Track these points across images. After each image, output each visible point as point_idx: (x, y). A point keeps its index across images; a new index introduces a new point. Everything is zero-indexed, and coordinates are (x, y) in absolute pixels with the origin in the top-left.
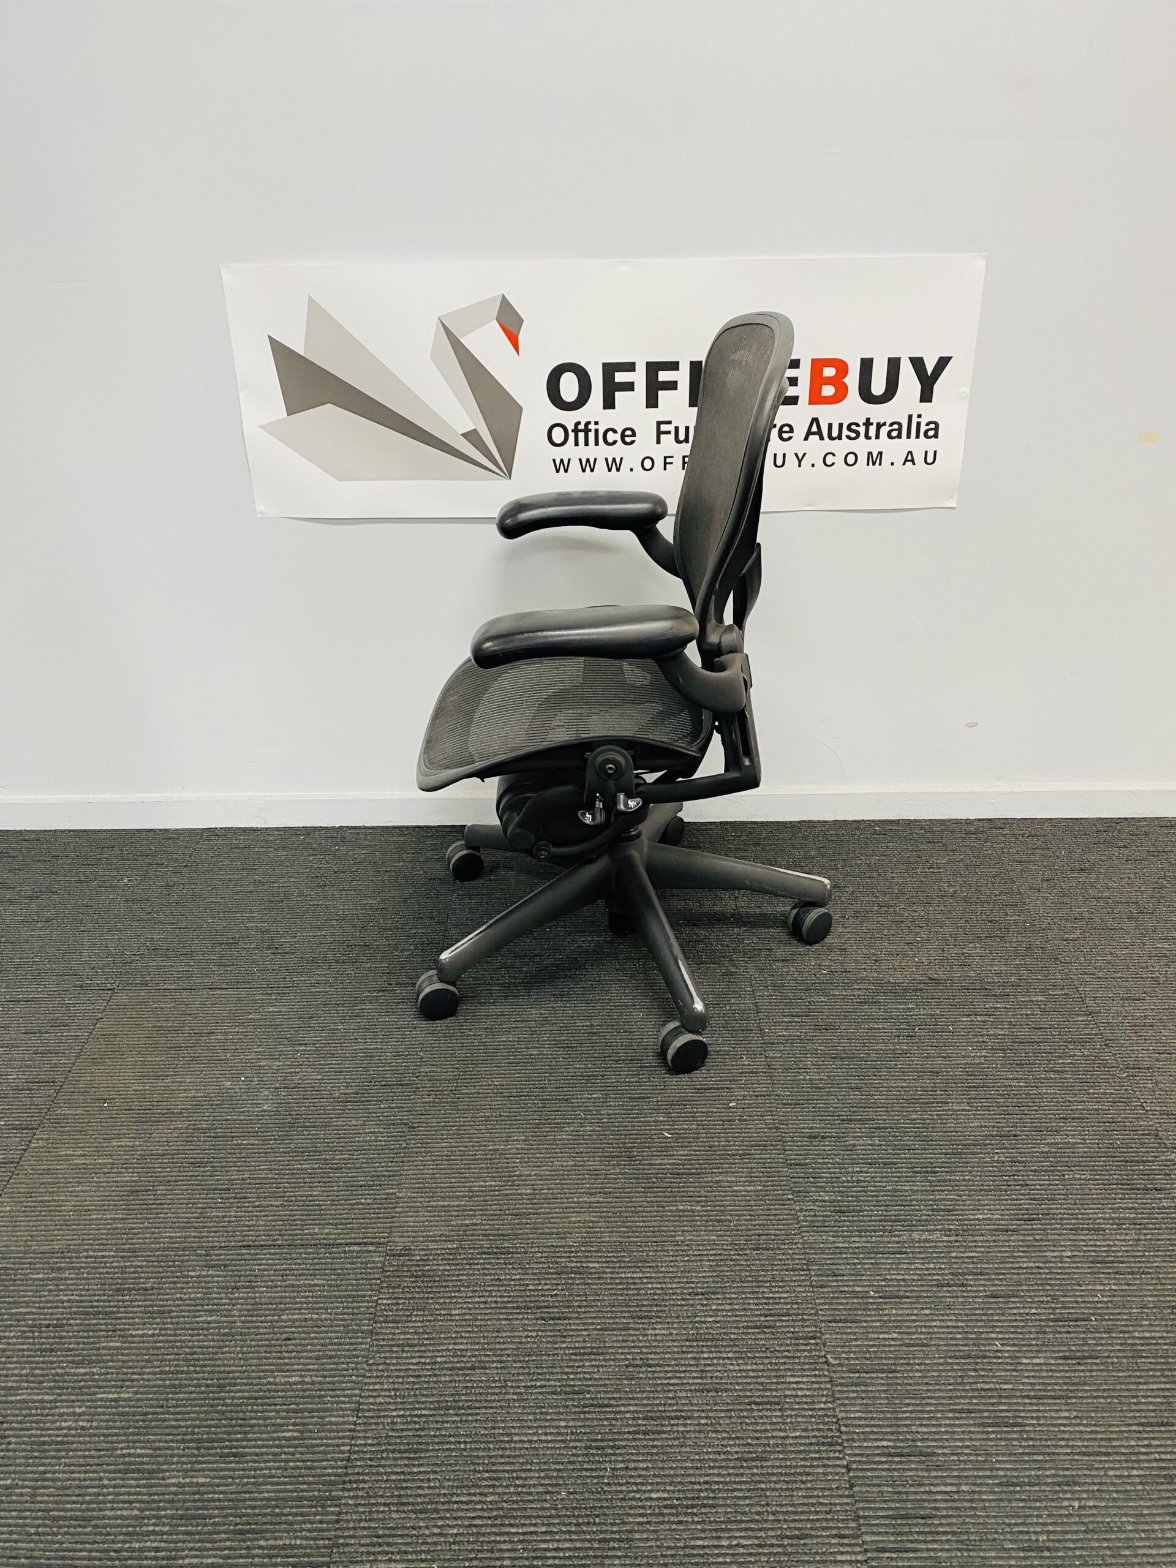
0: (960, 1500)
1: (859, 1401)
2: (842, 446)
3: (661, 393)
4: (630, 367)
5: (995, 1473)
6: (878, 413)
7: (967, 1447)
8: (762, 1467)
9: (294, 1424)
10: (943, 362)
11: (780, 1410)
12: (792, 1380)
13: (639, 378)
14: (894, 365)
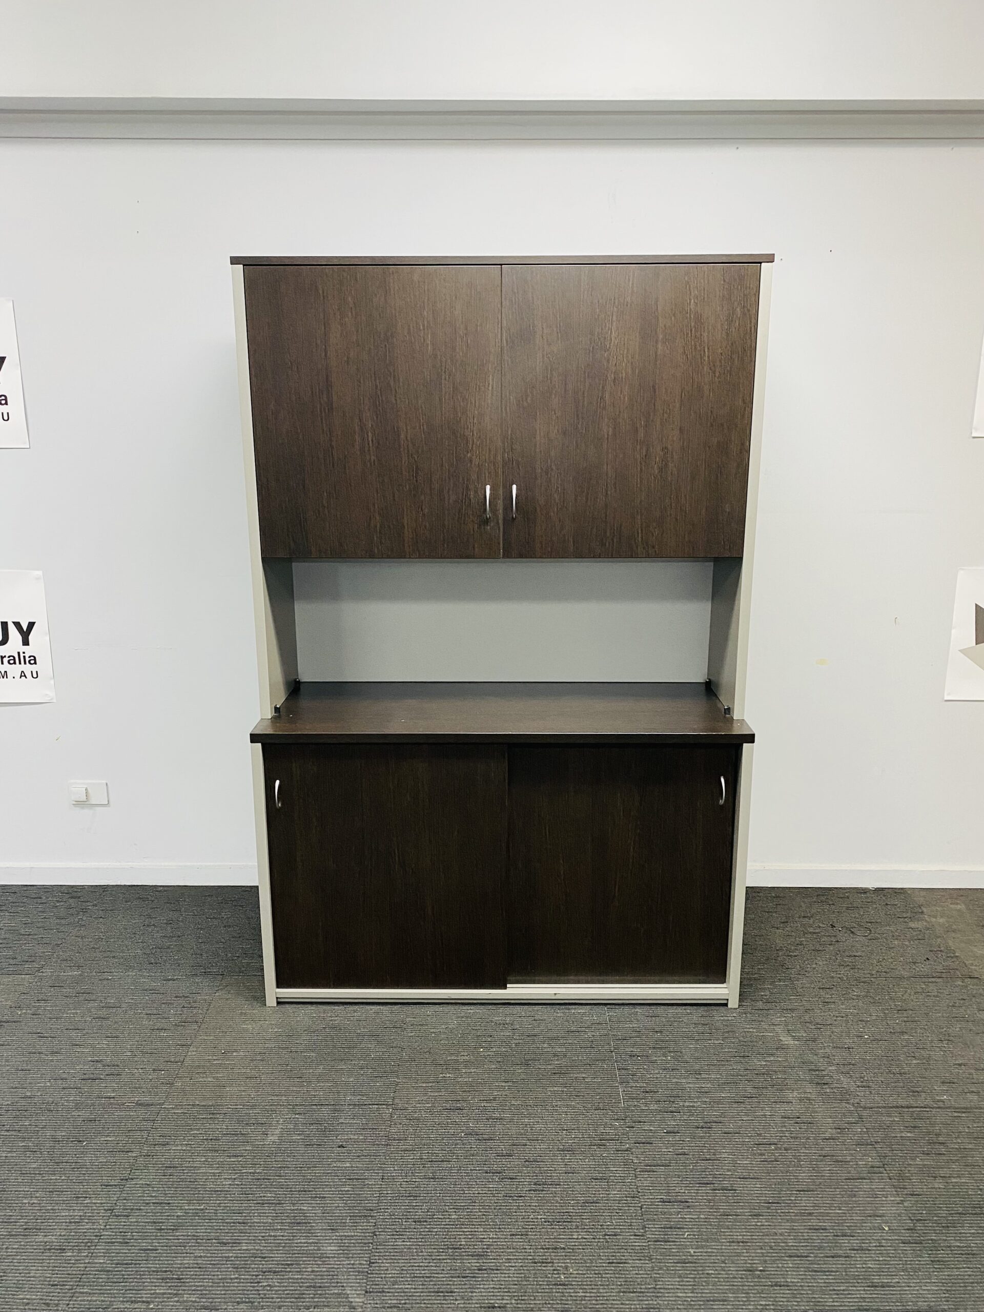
0: (699, 1222)
1: (649, 1179)
5: (718, 1210)
7: (705, 1199)
8: (596, 1206)
9: (349, 1185)
11: (607, 1182)
12: (613, 1169)
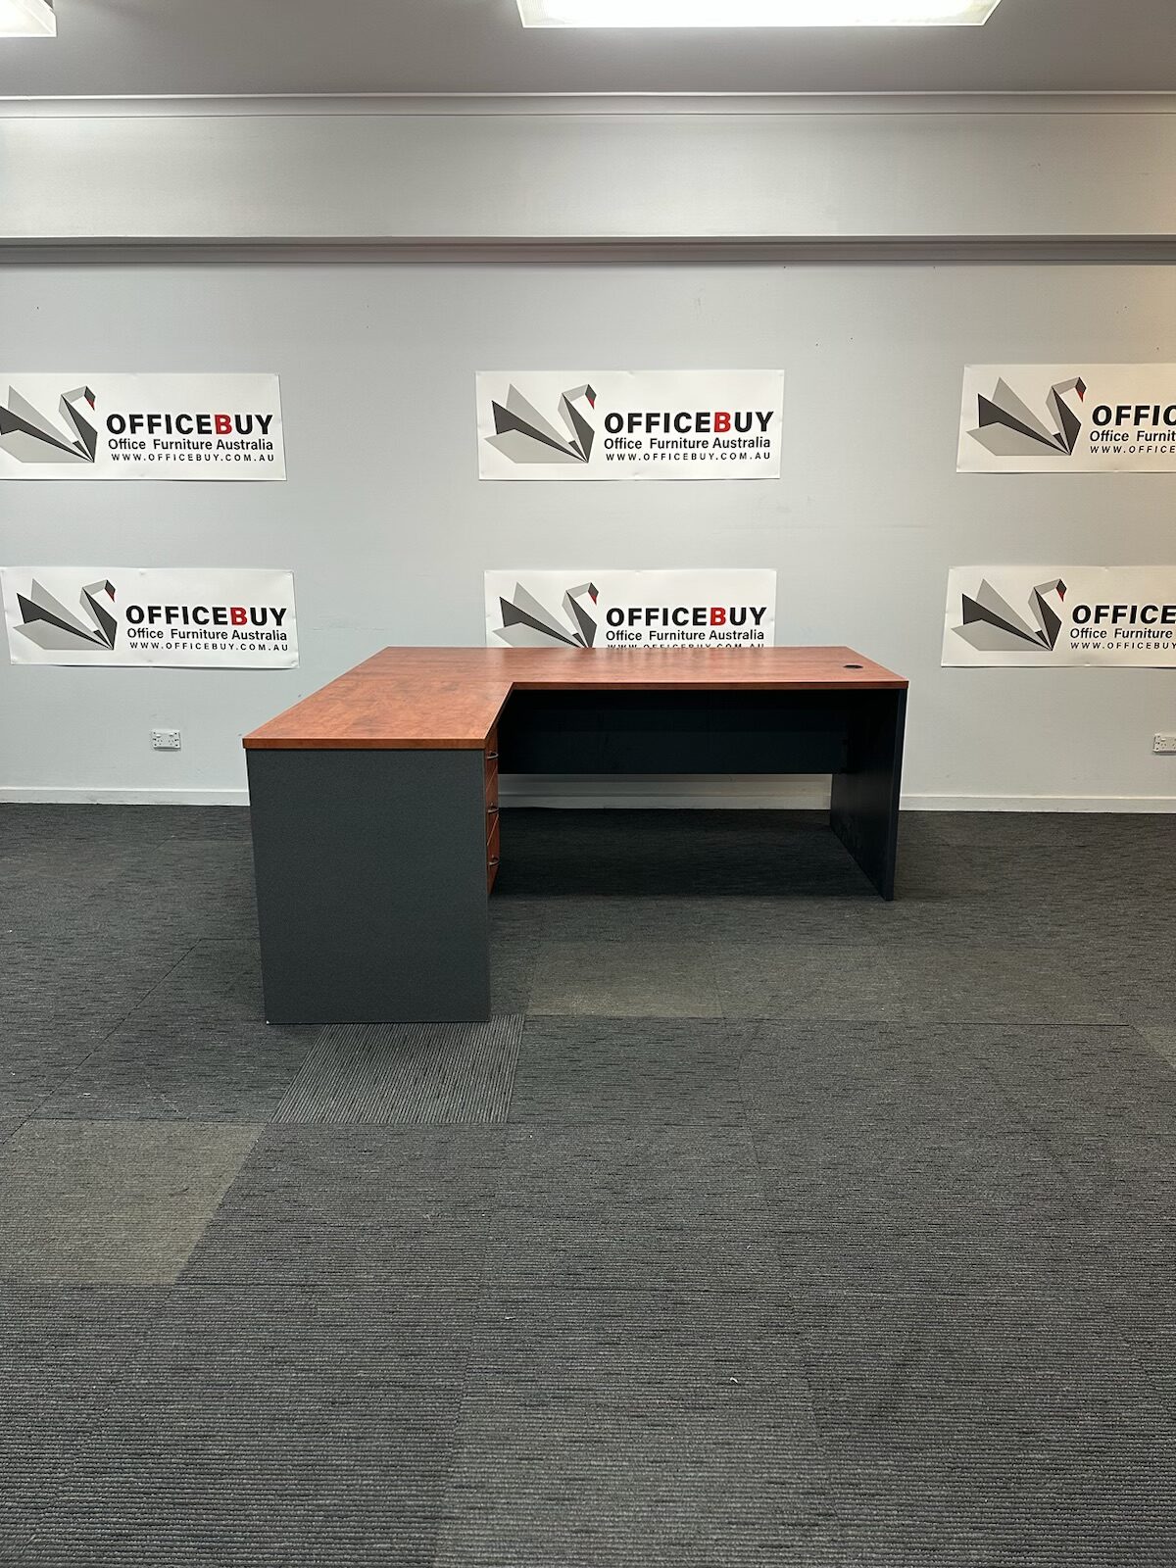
2: (724, 643)
3: (652, 621)
4: (640, 610)
6: (738, 629)
10: (763, 610)
13: (643, 614)
14: (744, 610)
